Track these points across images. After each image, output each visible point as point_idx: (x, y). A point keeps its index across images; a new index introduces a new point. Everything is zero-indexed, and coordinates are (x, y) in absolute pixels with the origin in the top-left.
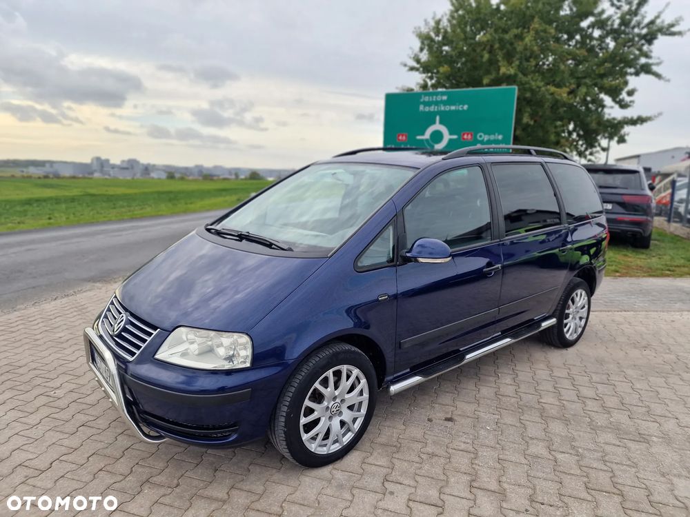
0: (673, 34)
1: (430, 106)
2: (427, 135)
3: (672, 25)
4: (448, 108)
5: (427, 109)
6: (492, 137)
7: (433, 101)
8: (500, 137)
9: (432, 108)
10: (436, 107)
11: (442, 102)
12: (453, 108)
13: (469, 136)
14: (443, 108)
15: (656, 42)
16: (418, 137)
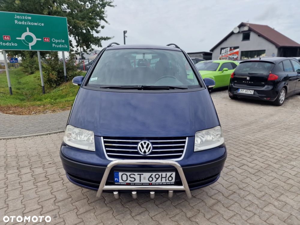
0: (111, 6)
1: (21, 21)
2: (23, 37)
3: (111, 3)
4: (32, 24)
5: (20, 23)
6: (59, 41)
7: (22, 19)
8: (63, 41)
9: (23, 23)
10: (26, 23)
11: (28, 20)
12: (36, 24)
13: (48, 39)
14: (29, 24)
15: (105, 8)
16: (17, 38)
